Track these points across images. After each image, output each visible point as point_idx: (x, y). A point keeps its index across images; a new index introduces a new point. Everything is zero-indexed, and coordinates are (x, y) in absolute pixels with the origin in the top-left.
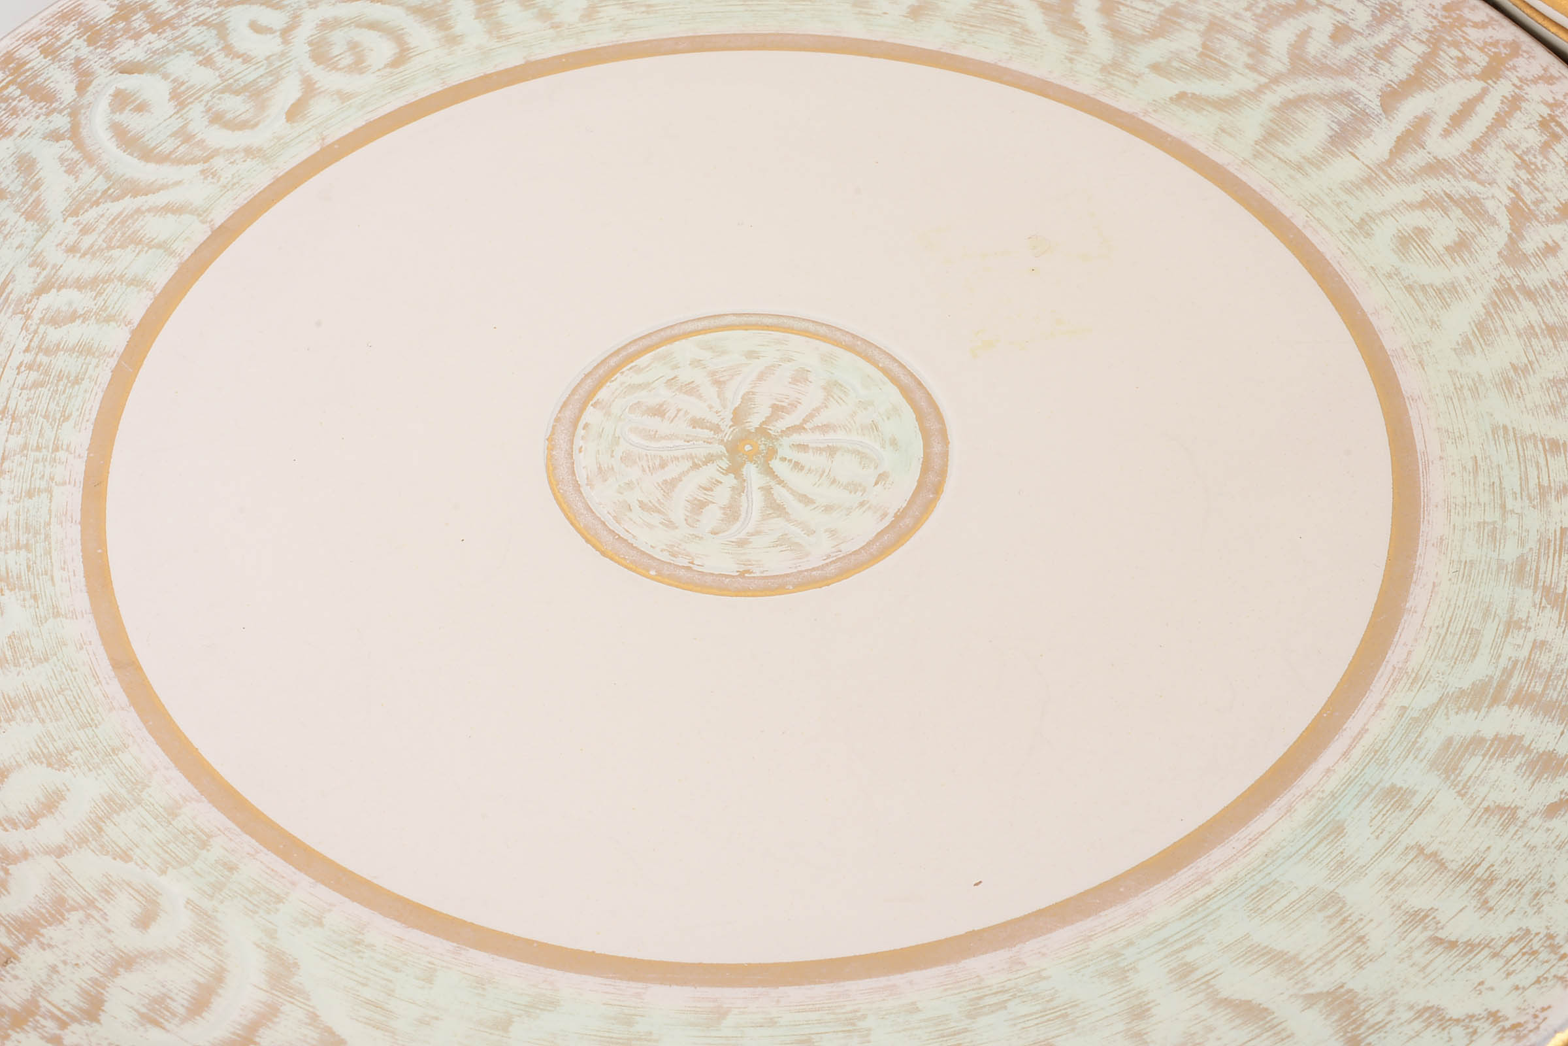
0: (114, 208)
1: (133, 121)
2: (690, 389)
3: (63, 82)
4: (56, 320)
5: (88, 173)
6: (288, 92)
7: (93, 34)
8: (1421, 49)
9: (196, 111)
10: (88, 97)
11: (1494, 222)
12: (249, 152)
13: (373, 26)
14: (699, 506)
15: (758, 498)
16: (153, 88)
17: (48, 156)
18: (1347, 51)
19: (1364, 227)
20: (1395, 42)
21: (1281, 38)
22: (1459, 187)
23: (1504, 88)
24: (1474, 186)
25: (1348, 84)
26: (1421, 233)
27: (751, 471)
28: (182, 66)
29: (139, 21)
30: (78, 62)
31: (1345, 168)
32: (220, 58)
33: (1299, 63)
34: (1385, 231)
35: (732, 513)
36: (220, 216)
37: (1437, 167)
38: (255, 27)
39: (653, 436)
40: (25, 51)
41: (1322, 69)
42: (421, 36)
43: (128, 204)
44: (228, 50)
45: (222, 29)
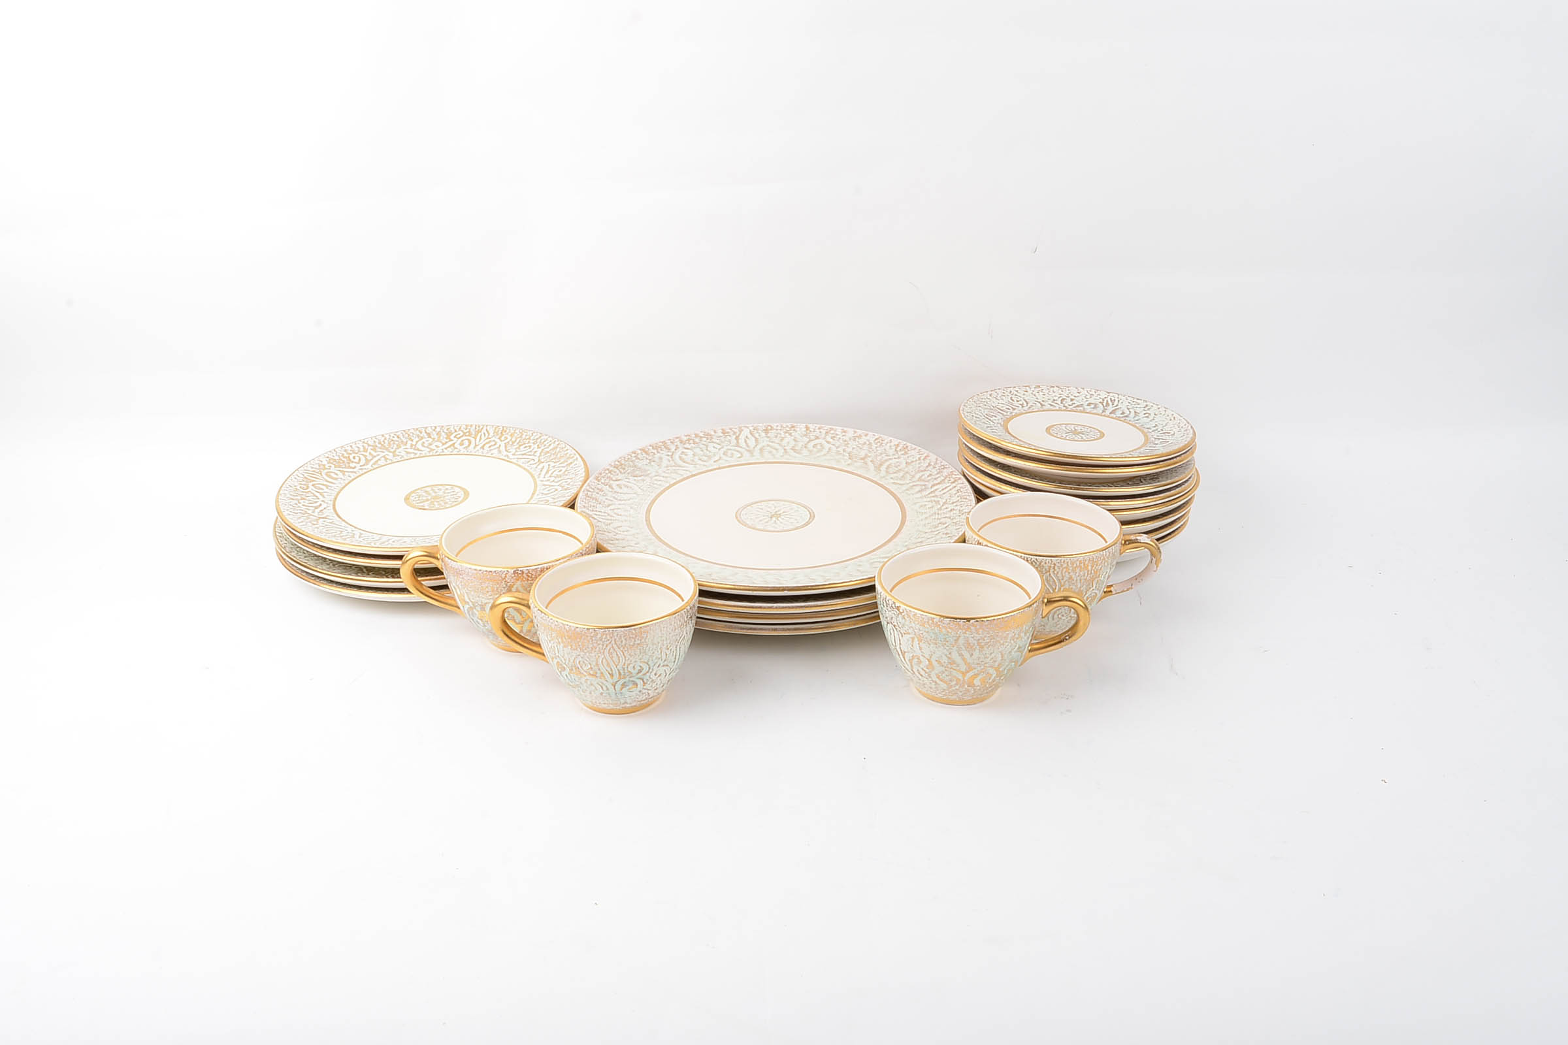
0: (674, 468)
1: (683, 456)
2: (769, 507)
3: (673, 448)
4: (656, 480)
5: (671, 462)
6: (717, 458)
7: (681, 442)
8: (943, 478)
9: (697, 457)
10: (677, 451)
11: (939, 504)
12: (704, 465)
13: (738, 451)
14: (761, 521)
15: (773, 522)
16: (690, 453)
17: (665, 458)
18: (929, 478)
19: (915, 504)
20: (939, 477)
21: (918, 476)
22: (936, 499)
23: (954, 485)
24: (940, 499)
25: (927, 483)
26: (925, 505)
27: (774, 519)
28: (697, 451)
29: (691, 441)
30: (677, 445)
31: (919, 495)
32: (705, 451)
33: (920, 479)
34: (918, 505)
35: (767, 522)
36: (694, 473)
37: (936, 496)
38: (714, 447)
39: (758, 511)
40: (667, 442)
41: (924, 481)
42: (746, 454)
43: (678, 468)
44: (707, 450)
45: (707, 446)
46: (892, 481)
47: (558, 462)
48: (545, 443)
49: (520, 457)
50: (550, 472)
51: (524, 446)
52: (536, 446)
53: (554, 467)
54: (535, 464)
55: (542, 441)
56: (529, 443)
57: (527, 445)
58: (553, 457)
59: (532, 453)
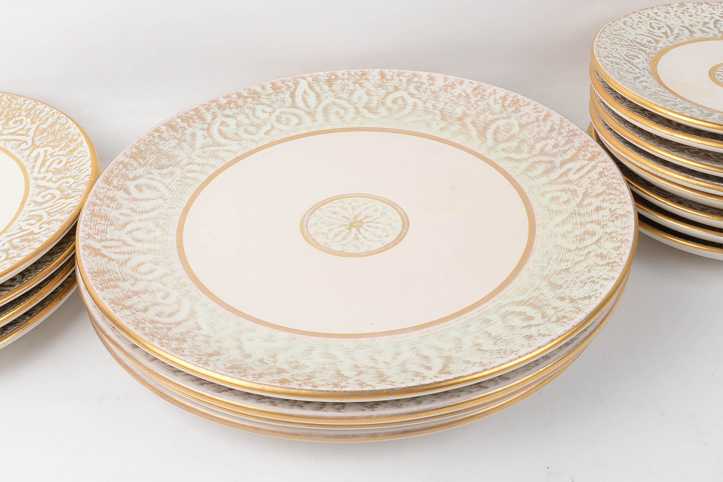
0: (213, 148)
1: (224, 129)
2: (346, 209)
3: (208, 117)
4: (190, 171)
5: (209, 139)
6: (268, 127)
7: (220, 106)
8: (575, 151)
9: (241, 129)
10: (214, 121)
11: (578, 196)
12: (252, 141)
13: (294, 115)
14: (337, 235)
15: (353, 236)
16: (232, 122)
17: (200, 134)
18: (556, 150)
19: (543, 194)
20: (569, 149)
21: (539, 146)
22: (571, 187)
23: (593, 163)
24: (576, 187)
25: (553, 159)
26: (558, 197)
27: (354, 230)
28: (242, 118)
29: (233, 105)
30: (214, 112)
31: (545, 179)
32: (251, 117)
33: (542, 152)
34: (548, 196)
35: (344, 238)
36: (239, 154)
37: (569, 182)
38: (263, 111)
39: (332, 218)
40: (201, 108)
41: (548, 154)
42: (307, 119)
43: (217, 148)
44: (254, 115)
45: (254, 110)
46: (505, 155)
47: (58, 147)
48: (41, 116)
49: (9, 137)
50: (47, 163)
51: (13, 120)
52: (29, 120)
53: (52, 154)
54: (28, 148)
55: (37, 112)
56: (20, 115)
57: (17, 119)
58: (51, 138)
59: (24, 132)
